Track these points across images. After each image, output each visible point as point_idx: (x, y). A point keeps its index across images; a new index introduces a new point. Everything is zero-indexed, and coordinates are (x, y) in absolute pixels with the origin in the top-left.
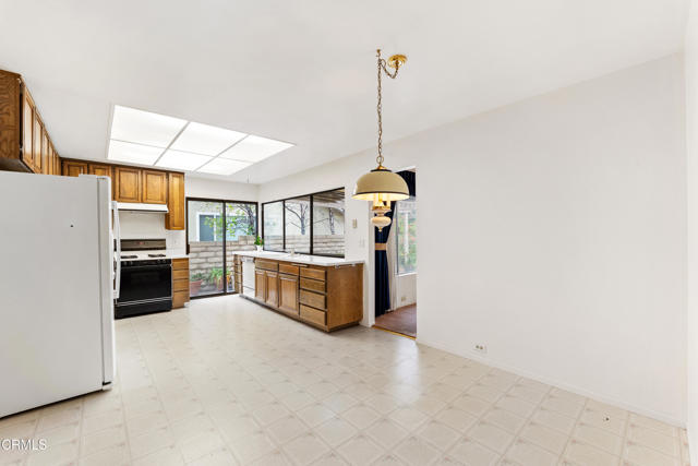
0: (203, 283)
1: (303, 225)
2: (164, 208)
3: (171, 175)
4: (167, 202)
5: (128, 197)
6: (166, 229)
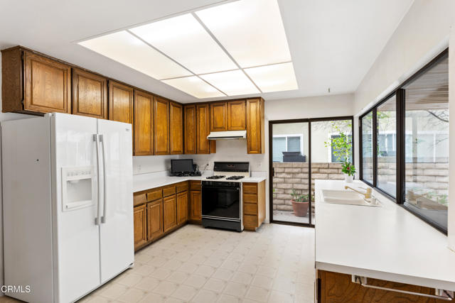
2: (243, 133)
3: (248, 102)
4: (246, 127)
5: (219, 126)
6: (248, 153)
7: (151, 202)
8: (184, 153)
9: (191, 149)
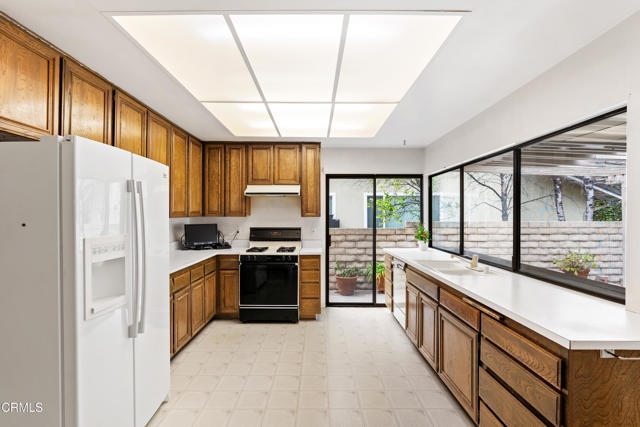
0: (360, 279)
1: (504, 205)
2: (296, 189)
3: (304, 148)
4: (300, 181)
5: (260, 178)
6: (303, 215)
7: (178, 291)
8: (203, 215)
9: (215, 209)
